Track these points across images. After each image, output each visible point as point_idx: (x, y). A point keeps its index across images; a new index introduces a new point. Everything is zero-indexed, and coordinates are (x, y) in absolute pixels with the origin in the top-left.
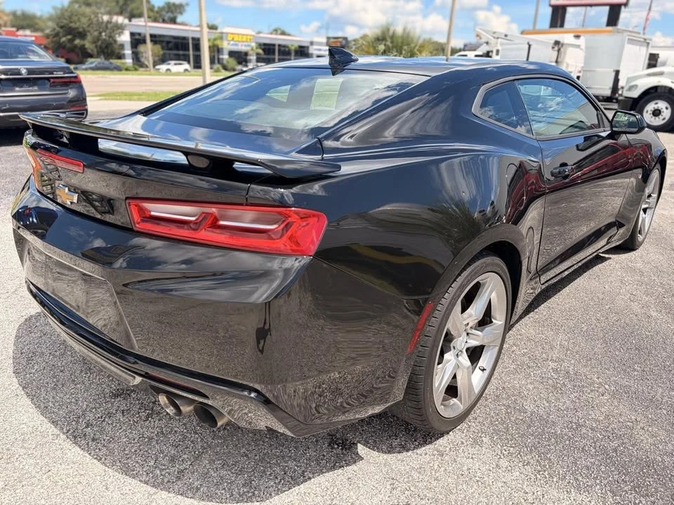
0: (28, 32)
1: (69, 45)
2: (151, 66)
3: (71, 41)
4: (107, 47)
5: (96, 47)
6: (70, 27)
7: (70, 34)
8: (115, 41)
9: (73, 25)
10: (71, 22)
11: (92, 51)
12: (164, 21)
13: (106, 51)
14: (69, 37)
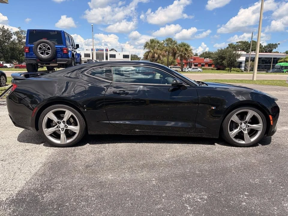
0: (208, 59)
1: (220, 63)
2: (249, 70)
3: (221, 61)
4: (232, 63)
5: (227, 63)
6: (222, 57)
7: (222, 59)
8: (236, 61)
9: (223, 56)
10: (223, 55)
11: (226, 65)
12: (266, 52)
13: (231, 65)
14: (221, 60)
